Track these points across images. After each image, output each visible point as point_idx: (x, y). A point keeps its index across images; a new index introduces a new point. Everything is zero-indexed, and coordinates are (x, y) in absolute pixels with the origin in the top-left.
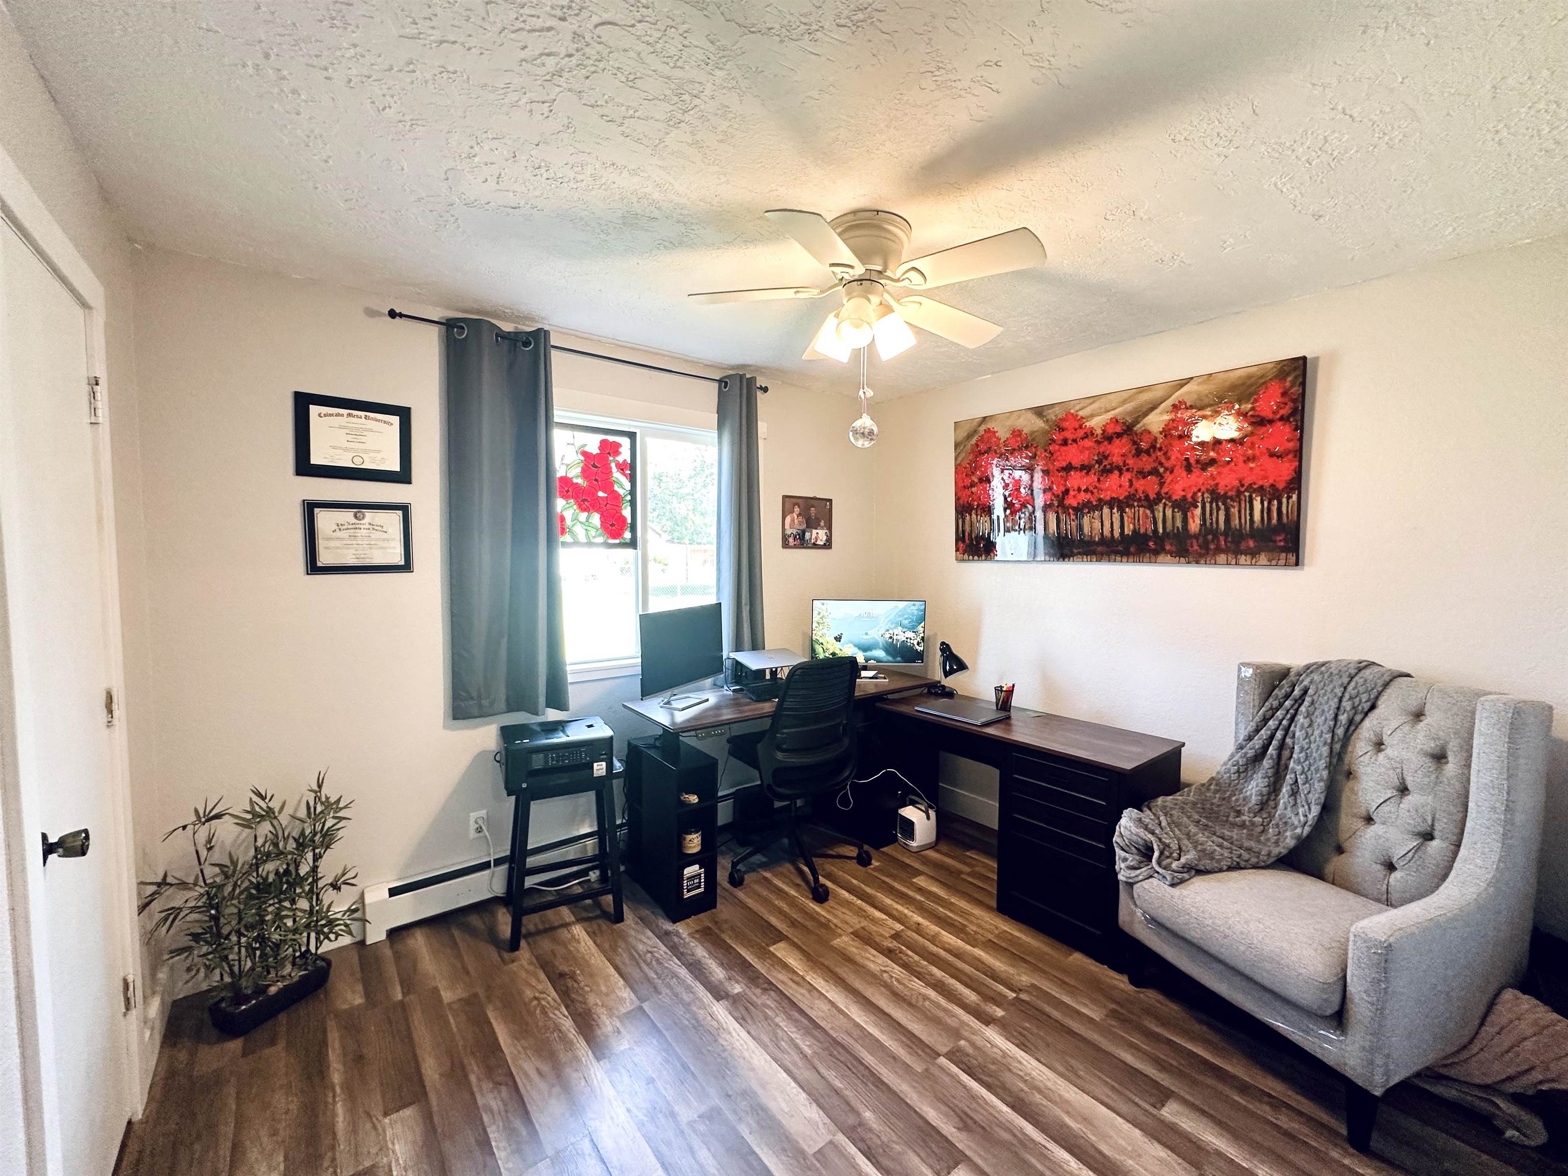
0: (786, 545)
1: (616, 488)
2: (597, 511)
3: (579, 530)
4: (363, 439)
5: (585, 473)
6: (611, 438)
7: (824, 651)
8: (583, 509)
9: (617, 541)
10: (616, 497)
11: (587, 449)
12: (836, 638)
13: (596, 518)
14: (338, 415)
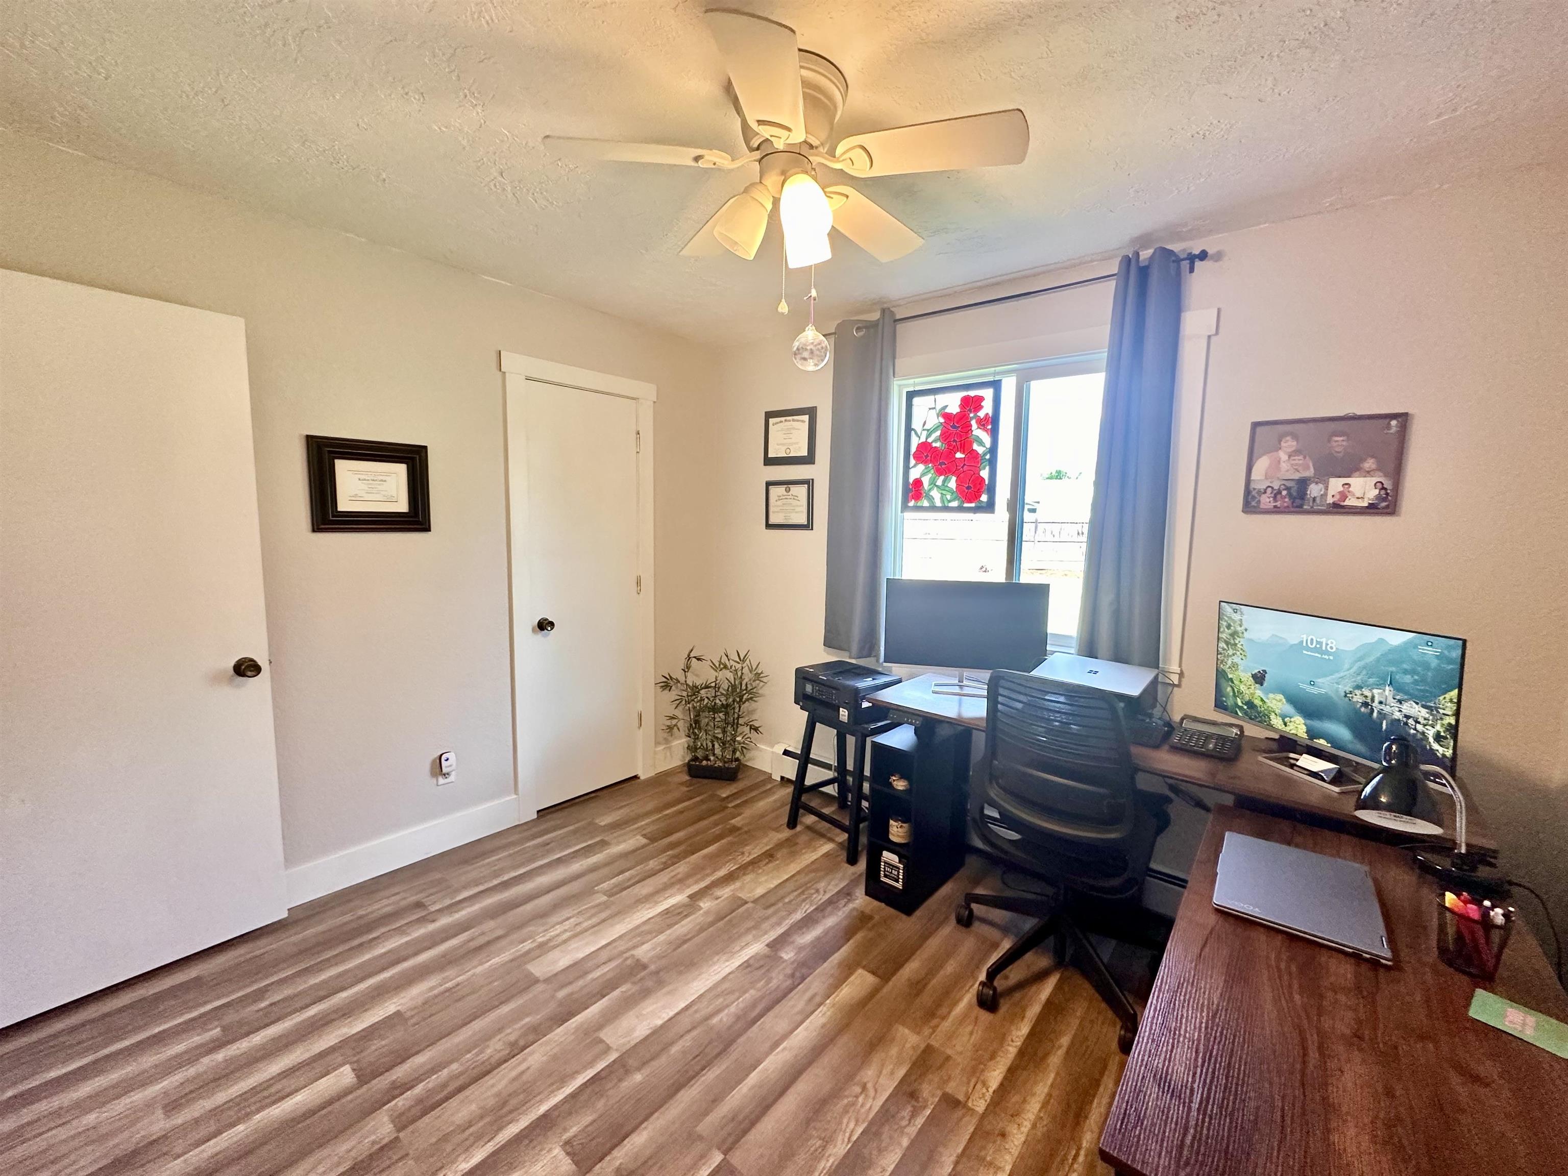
0: (1250, 504)
1: (975, 447)
2: (953, 474)
3: (936, 494)
4: (791, 436)
5: (945, 436)
6: (972, 393)
7: (1235, 696)
8: (940, 472)
9: (973, 505)
10: (973, 456)
11: (948, 410)
12: (1254, 676)
13: (953, 483)
14: (781, 422)
